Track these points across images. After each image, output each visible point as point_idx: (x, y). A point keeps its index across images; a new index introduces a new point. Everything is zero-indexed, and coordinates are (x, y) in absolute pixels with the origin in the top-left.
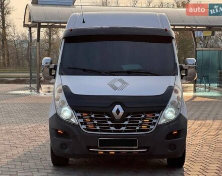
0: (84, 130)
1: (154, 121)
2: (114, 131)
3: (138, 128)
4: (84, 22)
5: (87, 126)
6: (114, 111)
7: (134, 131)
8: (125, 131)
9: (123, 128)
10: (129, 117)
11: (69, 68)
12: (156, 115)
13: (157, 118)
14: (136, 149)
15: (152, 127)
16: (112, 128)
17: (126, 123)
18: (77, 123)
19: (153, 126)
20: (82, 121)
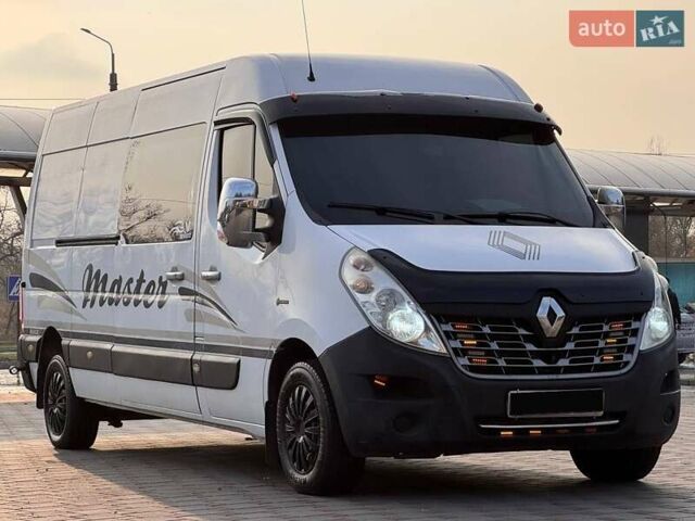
0: (464, 370)
1: (631, 341)
2: (542, 371)
3: (597, 361)
4: (312, 78)
5: (470, 360)
6: (542, 313)
7: (587, 369)
8: (567, 370)
9: (563, 362)
10: (575, 330)
11: (329, 206)
12: (635, 325)
13: (635, 333)
14: (599, 419)
15: (627, 357)
16: (538, 363)
17: (570, 346)
18: (445, 351)
19: (629, 356)
20: (456, 344)
